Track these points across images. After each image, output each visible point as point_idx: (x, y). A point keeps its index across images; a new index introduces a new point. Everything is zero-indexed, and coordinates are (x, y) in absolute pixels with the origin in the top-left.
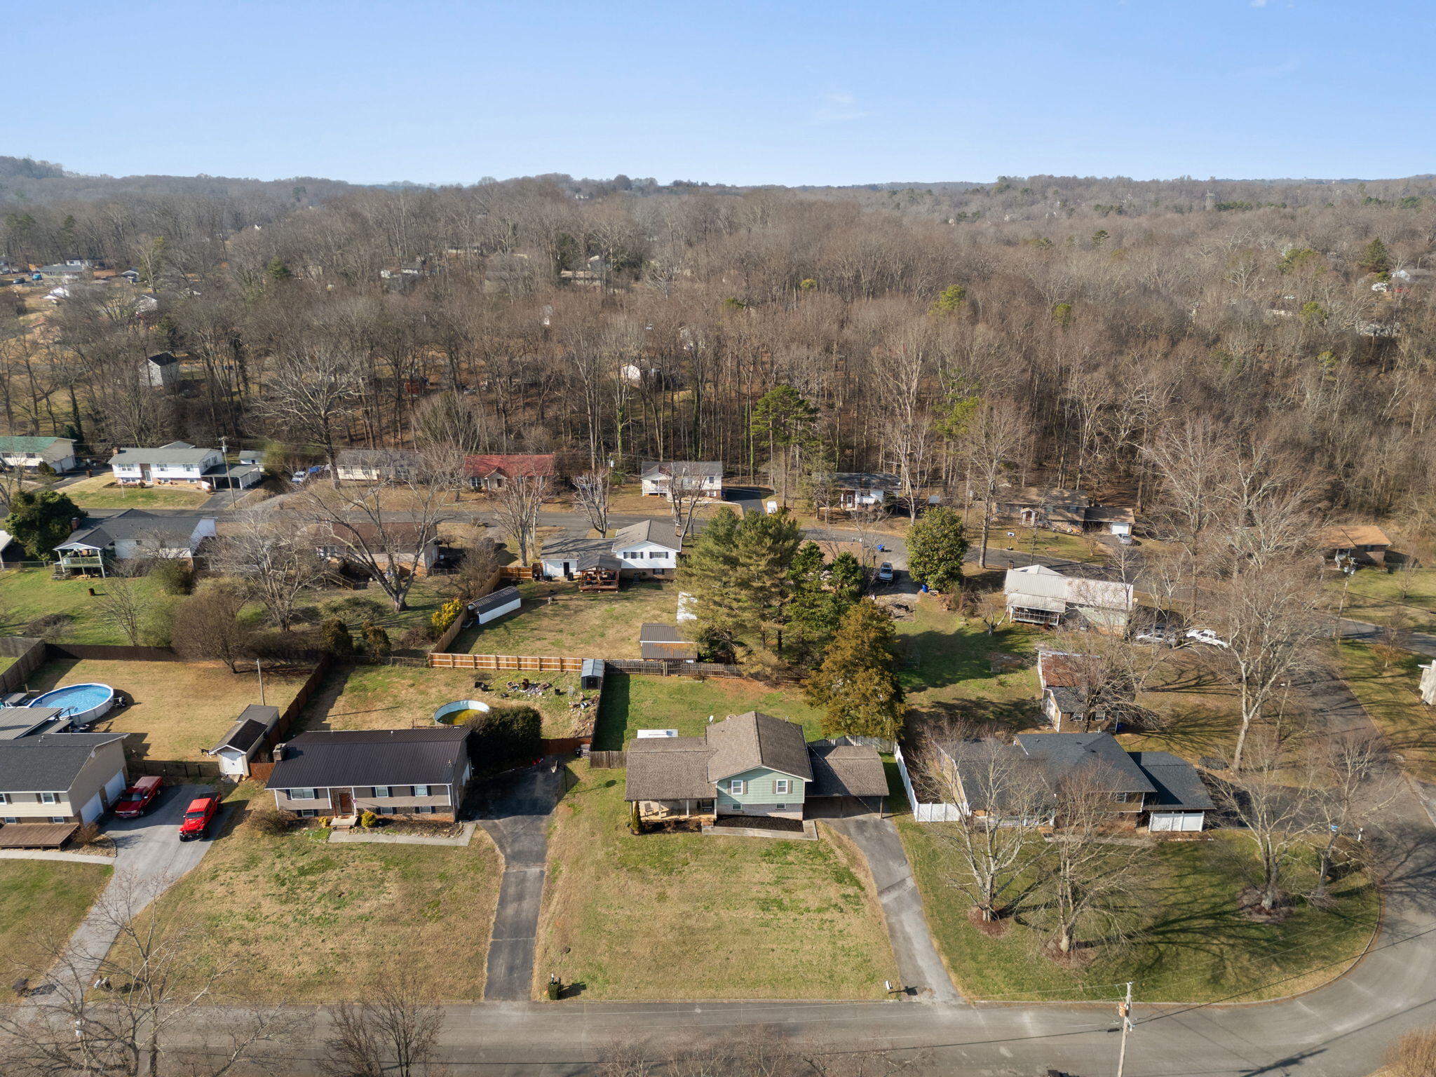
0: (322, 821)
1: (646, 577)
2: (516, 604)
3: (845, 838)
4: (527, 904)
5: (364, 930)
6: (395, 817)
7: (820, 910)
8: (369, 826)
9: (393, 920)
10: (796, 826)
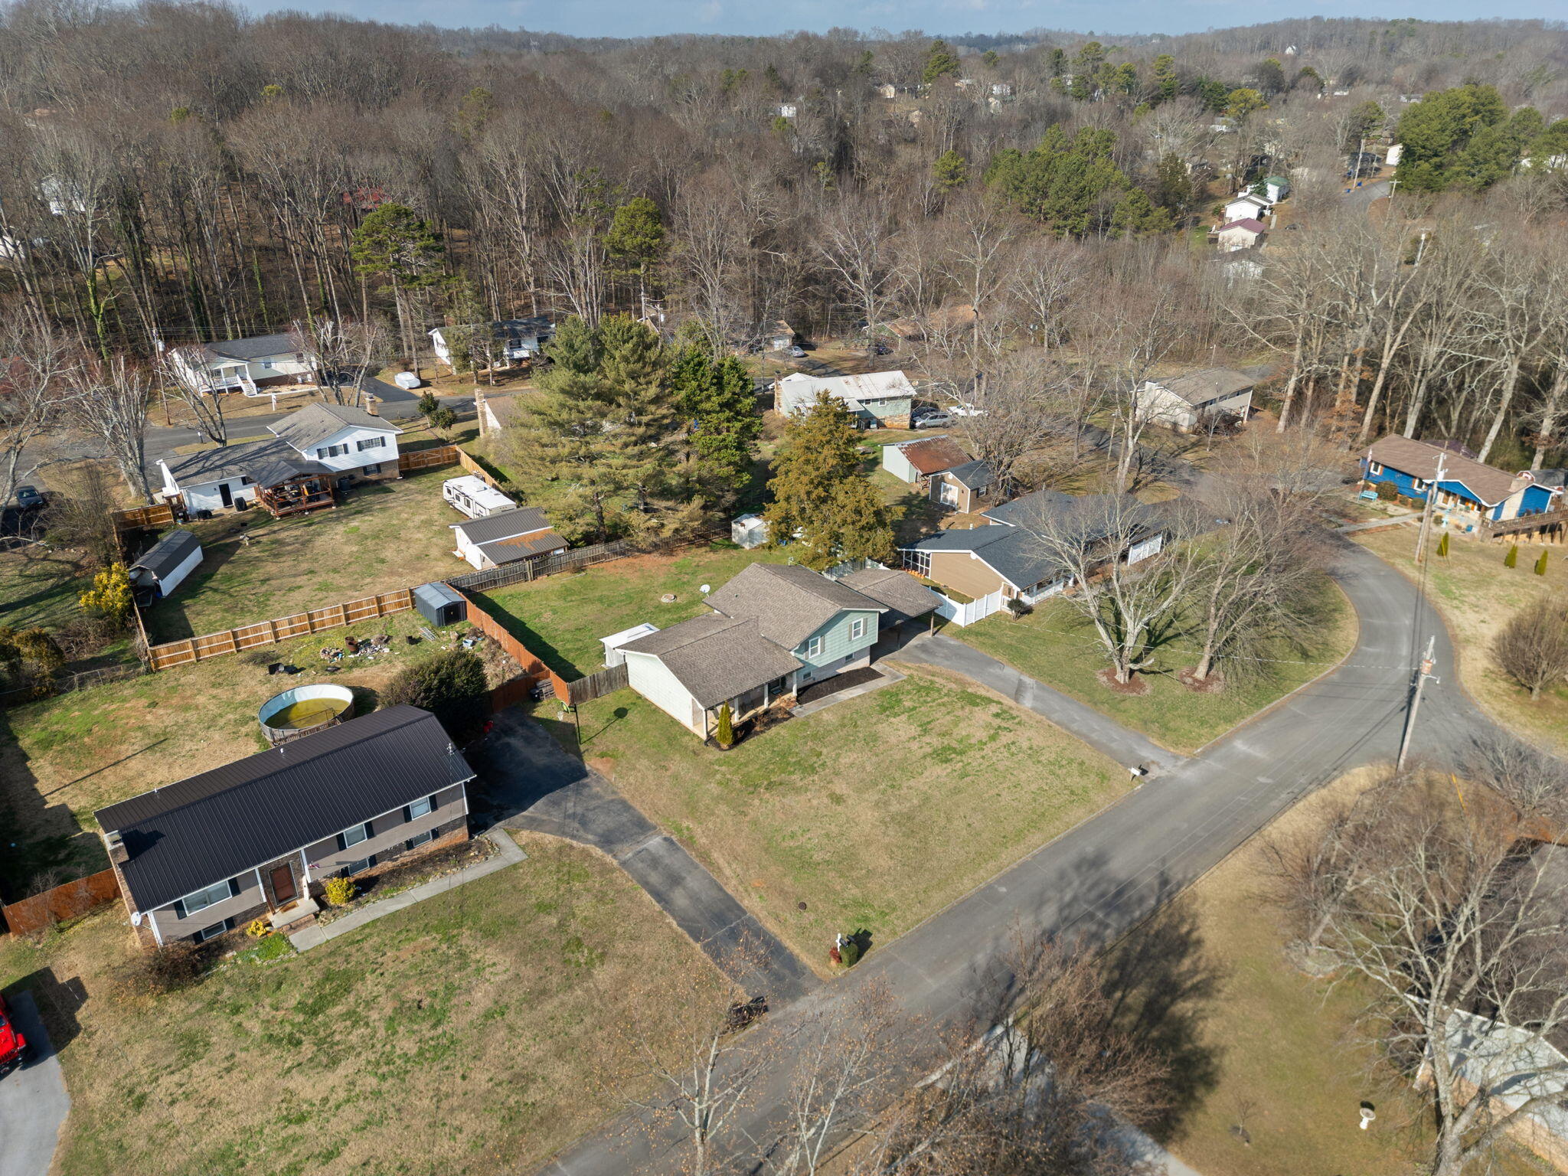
0: (254, 928)
1: (356, 481)
2: (196, 557)
3: (925, 665)
4: (692, 882)
5: (511, 1028)
6: (375, 871)
7: (993, 738)
8: (349, 900)
9: (539, 994)
10: (867, 675)
